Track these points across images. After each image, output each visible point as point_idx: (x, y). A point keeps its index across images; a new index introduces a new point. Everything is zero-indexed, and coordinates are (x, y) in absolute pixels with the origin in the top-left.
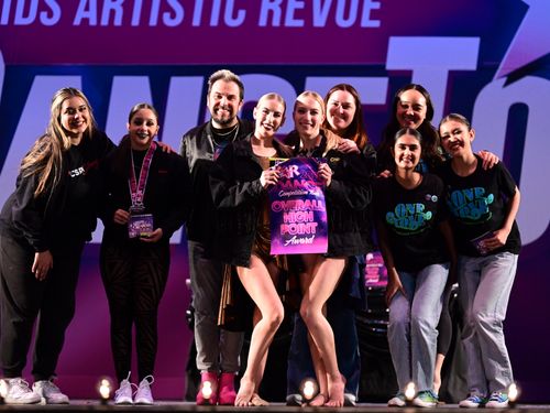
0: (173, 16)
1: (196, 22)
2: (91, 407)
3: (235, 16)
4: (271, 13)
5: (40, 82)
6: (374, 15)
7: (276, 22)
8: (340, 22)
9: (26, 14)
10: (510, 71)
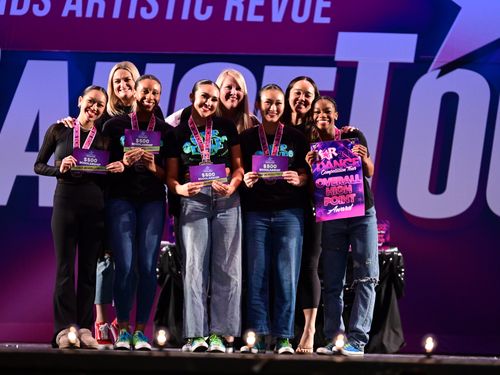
0: (149, 10)
1: (169, 15)
3: (203, 11)
4: (235, 9)
5: (32, 66)
6: (325, 12)
7: (239, 17)
8: (296, 18)
10: (443, 64)
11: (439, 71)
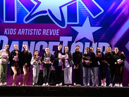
0: (31, 33)
1: (34, 34)
2: (18, 86)
3: (39, 33)
4: (44, 33)
5: (13, 42)
6: (58, 33)
7: (45, 34)
8: (54, 34)
9: (11, 33)
11: (75, 42)
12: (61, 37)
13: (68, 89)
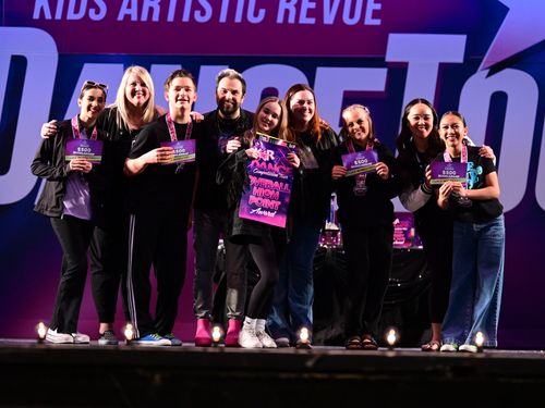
0: (203, 13)
1: (223, 19)
2: (119, 347)
3: (256, 14)
4: (287, 12)
5: (88, 69)
6: (375, 14)
7: (291, 20)
8: (347, 20)
9: (77, 11)
10: (491, 64)
11: (488, 71)
12: (393, 38)
13: (439, 366)
